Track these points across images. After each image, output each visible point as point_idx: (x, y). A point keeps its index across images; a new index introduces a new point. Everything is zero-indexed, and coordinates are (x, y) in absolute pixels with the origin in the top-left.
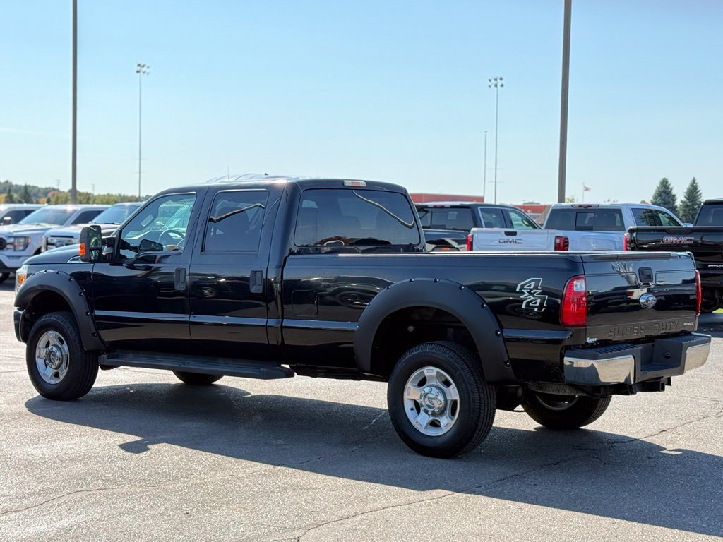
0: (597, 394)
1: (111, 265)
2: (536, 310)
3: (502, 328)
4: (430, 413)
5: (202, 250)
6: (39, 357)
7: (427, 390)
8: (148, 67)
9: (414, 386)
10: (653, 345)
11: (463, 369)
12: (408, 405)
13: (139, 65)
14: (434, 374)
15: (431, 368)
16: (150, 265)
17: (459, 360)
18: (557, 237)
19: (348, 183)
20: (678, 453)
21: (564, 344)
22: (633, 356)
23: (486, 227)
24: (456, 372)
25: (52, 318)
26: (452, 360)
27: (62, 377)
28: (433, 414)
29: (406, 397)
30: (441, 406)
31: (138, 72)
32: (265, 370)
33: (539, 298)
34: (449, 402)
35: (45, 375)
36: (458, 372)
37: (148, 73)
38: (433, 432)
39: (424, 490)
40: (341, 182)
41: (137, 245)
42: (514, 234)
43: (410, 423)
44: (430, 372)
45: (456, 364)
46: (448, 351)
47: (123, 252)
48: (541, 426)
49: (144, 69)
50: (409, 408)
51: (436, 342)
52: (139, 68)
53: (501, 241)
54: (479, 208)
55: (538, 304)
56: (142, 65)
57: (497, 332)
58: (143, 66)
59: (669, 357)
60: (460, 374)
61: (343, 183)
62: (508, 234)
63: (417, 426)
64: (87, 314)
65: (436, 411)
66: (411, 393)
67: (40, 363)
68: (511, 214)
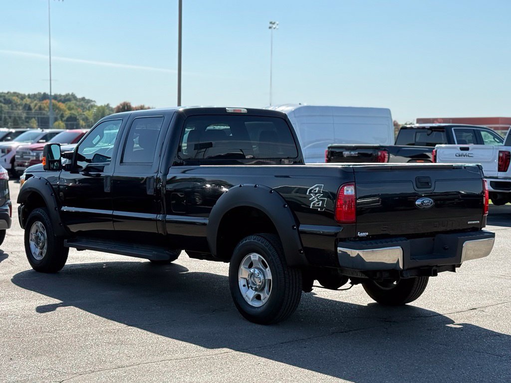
0: (374, 277)
1: (71, 173)
2: (319, 209)
3: (298, 224)
4: (254, 289)
5: (121, 162)
6: (31, 240)
7: (252, 270)
8: (278, 24)
9: (245, 268)
10: (434, 240)
11: (274, 256)
12: (242, 282)
13: (271, 23)
14: (257, 259)
15: (255, 254)
16: (100, 173)
17: (272, 248)
18: (500, 152)
19: (229, 110)
20: (461, 326)
21: (338, 237)
22: (402, 248)
23: (458, 144)
24: (269, 257)
25: (37, 212)
26: (267, 248)
27: (44, 255)
28: (256, 290)
29: (240, 276)
30: (261, 284)
31: (270, 28)
32: (156, 253)
33: (321, 200)
34: (267, 281)
35: (34, 253)
36: (270, 257)
37: (277, 29)
38: (257, 304)
39: (213, 348)
40: (224, 110)
41: (91, 158)
42: (467, 149)
43: (242, 296)
44: (255, 257)
45: (269, 252)
46: (266, 241)
47: (79, 163)
48: (375, 302)
49: (274, 26)
50: (242, 286)
51: (260, 234)
52: (271, 25)
53: (457, 155)
54: (453, 129)
55: (320, 205)
56: (273, 22)
57: (293, 226)
58: (274, 24)
59: (447, 249)
60: (272, 259)
61: (226, 110)
62: (462, 149)
63: (246, 299)
64: (55, 209)
65: (258, 287)
66: (244, 273)
67: (32, 244)
68: (483, 133)
